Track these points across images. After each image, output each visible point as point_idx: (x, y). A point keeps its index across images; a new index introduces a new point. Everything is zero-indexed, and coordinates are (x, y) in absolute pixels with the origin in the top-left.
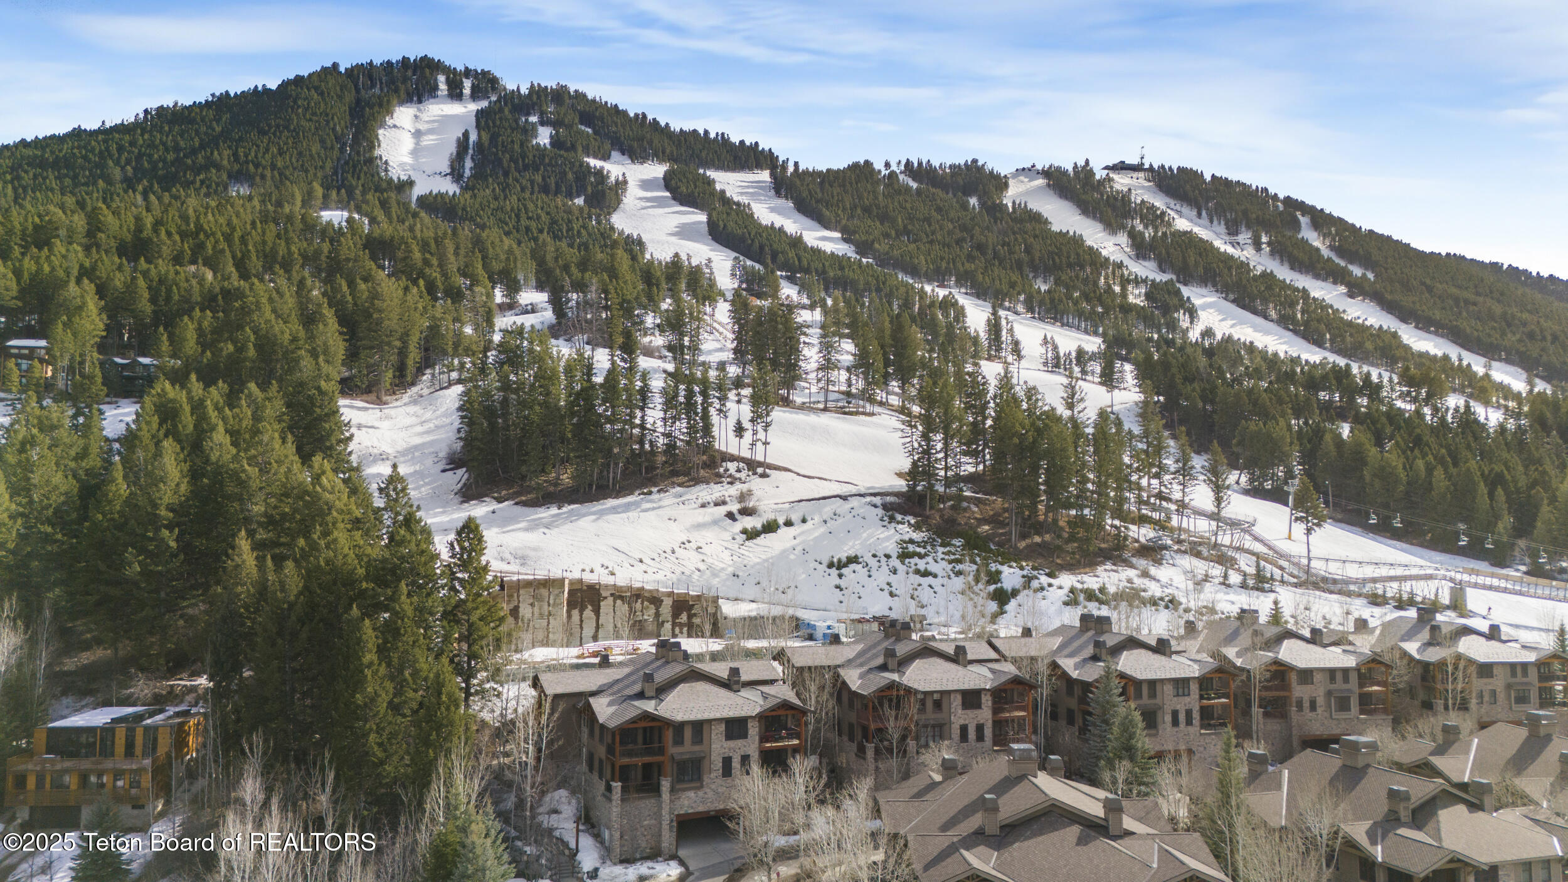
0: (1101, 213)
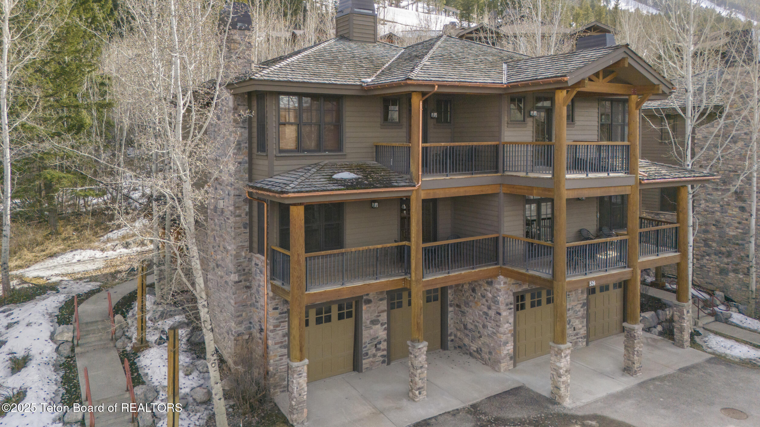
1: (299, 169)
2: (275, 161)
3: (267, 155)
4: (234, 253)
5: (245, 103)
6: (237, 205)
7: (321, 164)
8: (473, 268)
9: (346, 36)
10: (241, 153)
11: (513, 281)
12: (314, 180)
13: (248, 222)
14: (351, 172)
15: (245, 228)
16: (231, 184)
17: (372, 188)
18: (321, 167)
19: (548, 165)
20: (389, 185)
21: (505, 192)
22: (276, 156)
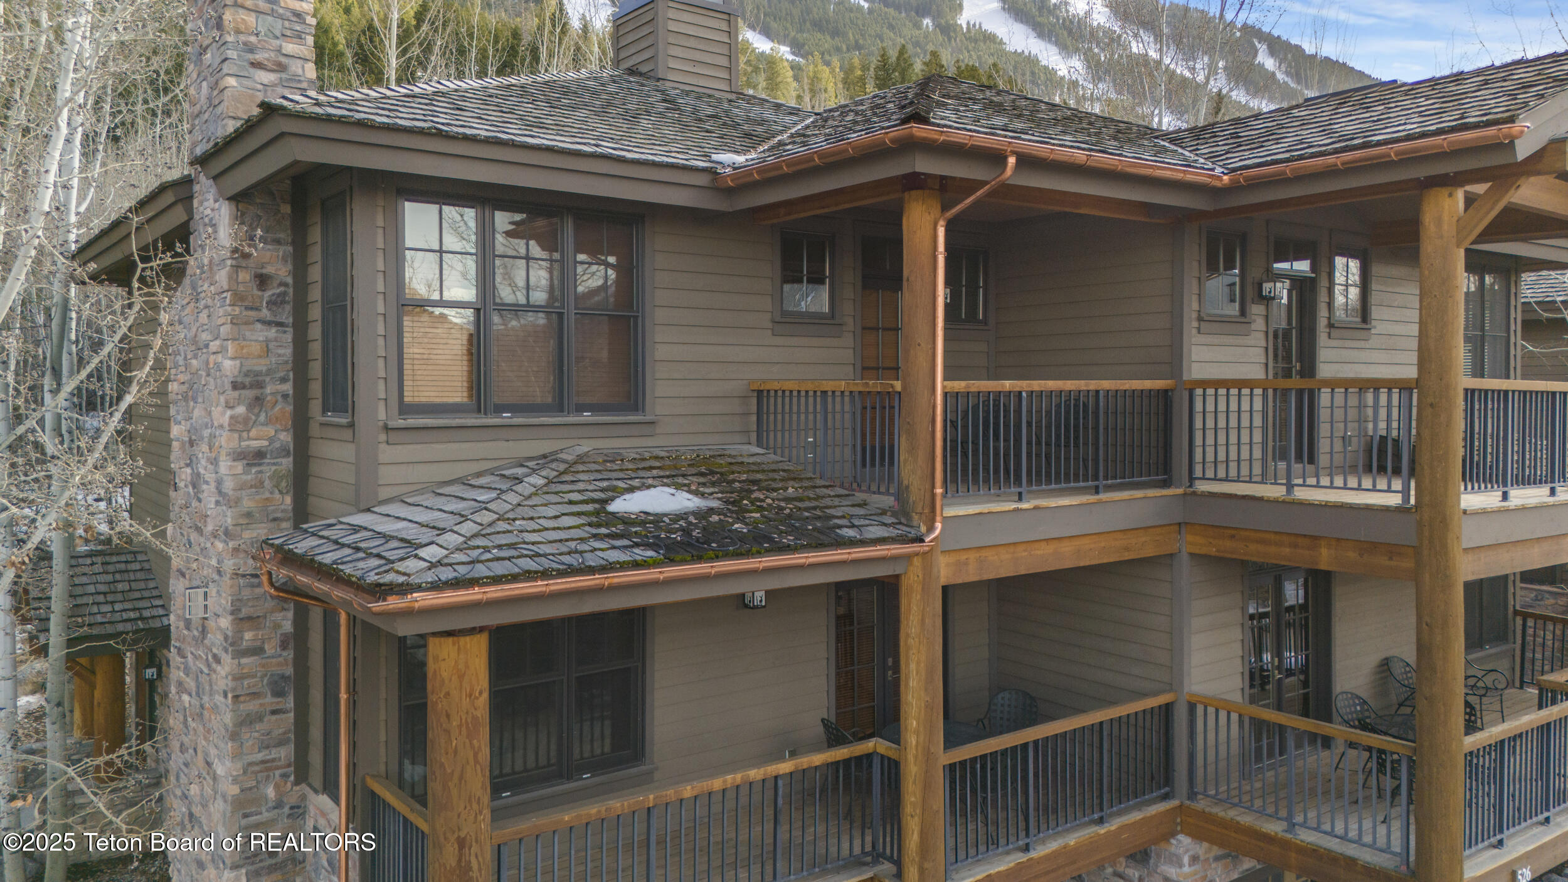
0: (1057, 36)
1: (479, 475)
2: (383, 446)
3: (351, 425)
4: (235, 790)
5: (282, 235)
6: (245, 612)
7: (563, 456)
8: (1101, 821)
9: (644, 69)
10: (262, 418)
11: (1216, 851)
12: (532, 525)
13: (289, 671)
14: (678, 487)
15: (279, 693)
16: (227, 533)
17: (769, 552)
18: (562, 467)
19: (1299, 458)
20: (826, 539)
21: (1192, 551)
22: (387, 429)
